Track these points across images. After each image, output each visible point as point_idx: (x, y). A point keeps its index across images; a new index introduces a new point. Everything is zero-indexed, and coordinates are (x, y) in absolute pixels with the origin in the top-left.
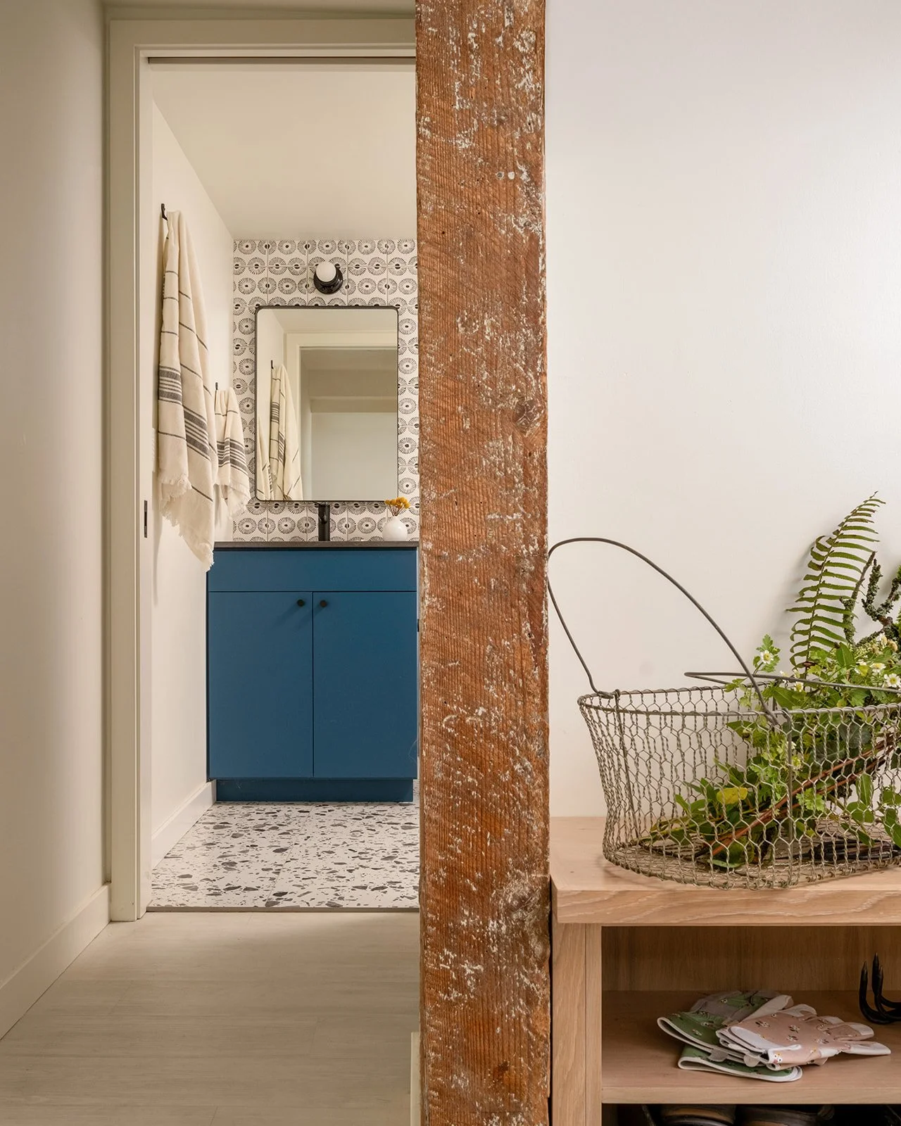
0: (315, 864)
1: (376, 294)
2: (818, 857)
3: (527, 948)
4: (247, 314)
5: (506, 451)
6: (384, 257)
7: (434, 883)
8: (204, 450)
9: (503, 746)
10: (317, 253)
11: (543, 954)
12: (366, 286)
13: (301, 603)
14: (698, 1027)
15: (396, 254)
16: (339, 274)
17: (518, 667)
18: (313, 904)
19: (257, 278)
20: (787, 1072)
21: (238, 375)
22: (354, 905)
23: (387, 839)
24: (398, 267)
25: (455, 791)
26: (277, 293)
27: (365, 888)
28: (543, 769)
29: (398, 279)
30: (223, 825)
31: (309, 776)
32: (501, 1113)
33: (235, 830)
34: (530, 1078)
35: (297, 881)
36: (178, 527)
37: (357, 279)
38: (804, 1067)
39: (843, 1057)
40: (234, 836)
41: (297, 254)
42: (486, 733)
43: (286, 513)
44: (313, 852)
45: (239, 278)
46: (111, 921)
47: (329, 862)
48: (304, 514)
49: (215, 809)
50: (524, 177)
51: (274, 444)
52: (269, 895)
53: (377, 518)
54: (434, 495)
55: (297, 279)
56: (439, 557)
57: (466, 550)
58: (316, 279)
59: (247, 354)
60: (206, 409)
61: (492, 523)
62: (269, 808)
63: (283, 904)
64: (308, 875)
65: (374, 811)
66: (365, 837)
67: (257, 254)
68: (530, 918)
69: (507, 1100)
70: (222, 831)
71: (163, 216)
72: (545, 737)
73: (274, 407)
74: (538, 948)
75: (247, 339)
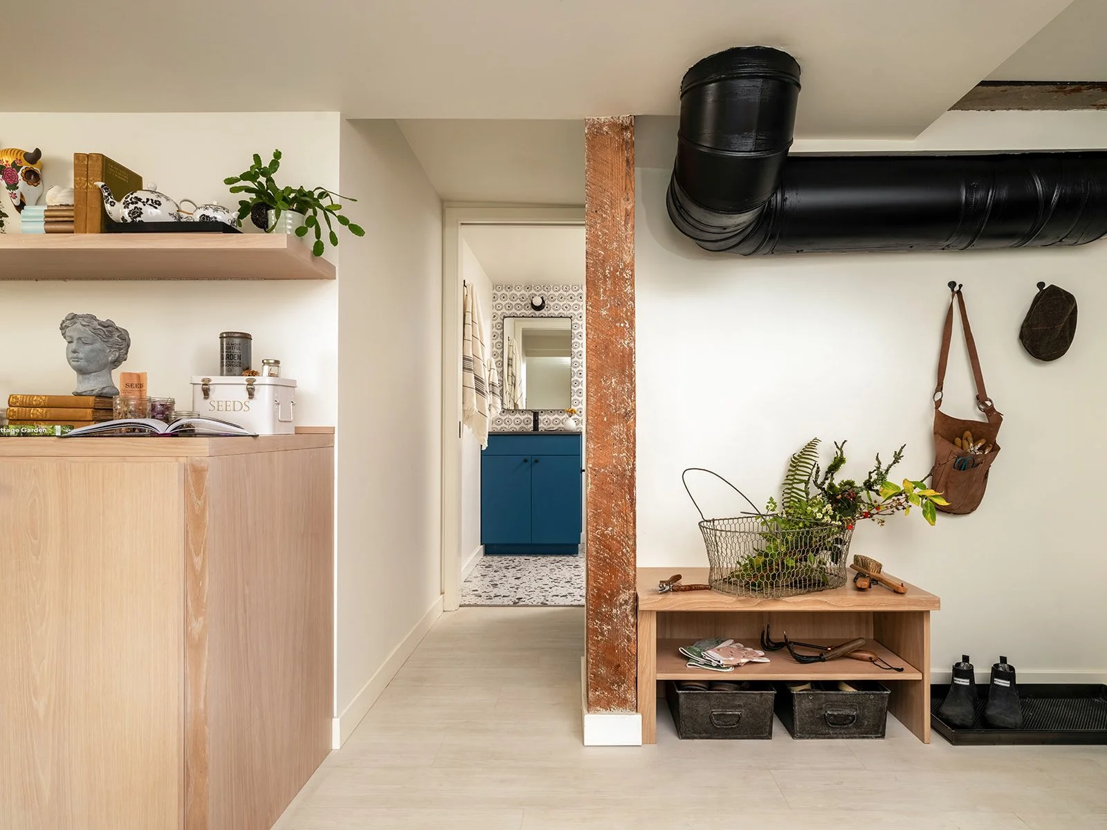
0: (534, 585)
1: (561, 311)
2: (792, 586)
3: (628, 619)
4: (499, 320)
5: (620, 430)
6: (565, 293)
7: (592, 594)
8: (484, 394)
9: (619, 542)
10: (533, 291)
11: (634, 622)
12: (556, 307)
13: (526, 461)
14: (695, 651)
15: (571, 292)
16: (543, 302)
17: (624, 512)
18: (535, 603)
19: (504, 303)
20: (728, 668)
21: (495, 349)
22: (553, 604)
23: (566, 573)
24: (571, 298)
25: (600, 559)
26: (514, 310)
27: (557, 596)
28: (634, 551)
29: (572, 304)
30: (490, 566)
31: (530, 542)
32: (618, 683)
33: (495, 568)
34: (629, 669)
35: (526, 593)
36: (471, 429)
37: (552, 304)
38: (735, 666)
39: (750, 662)
40: (495, 572)
41: (523, 292)
42: (612, 537)
43: (518, 415)
44: (533, 579)
45: (494, 303)
46: (444, 611)
47: (540, 584)
48: (526, 416)
49: (485, 558)
50: (627, 325)
51: (510, 377)
52: (514, 599)
53: (561, 418)
54: (592, 446)
55: (523, 304)
56: (595, 470)
57: (605, 467)
58: (532, 304)
59: (499, 340)
60: (484, 375)
61: (615, 457)
62: (510, 558)
63: (521, 603)
64: (531, 590)
65: (560, 559)
66: (556, 572)
67: (504, 291)
68: (629, 608)
69: (620, 678)
70: (489, 569)
71: (464, 285)
72: (635, 539)
73: (510, 359)
74: (632, 620)
75: (499, 332)
